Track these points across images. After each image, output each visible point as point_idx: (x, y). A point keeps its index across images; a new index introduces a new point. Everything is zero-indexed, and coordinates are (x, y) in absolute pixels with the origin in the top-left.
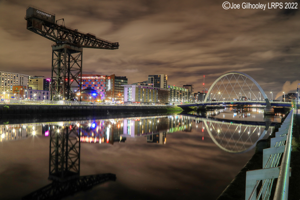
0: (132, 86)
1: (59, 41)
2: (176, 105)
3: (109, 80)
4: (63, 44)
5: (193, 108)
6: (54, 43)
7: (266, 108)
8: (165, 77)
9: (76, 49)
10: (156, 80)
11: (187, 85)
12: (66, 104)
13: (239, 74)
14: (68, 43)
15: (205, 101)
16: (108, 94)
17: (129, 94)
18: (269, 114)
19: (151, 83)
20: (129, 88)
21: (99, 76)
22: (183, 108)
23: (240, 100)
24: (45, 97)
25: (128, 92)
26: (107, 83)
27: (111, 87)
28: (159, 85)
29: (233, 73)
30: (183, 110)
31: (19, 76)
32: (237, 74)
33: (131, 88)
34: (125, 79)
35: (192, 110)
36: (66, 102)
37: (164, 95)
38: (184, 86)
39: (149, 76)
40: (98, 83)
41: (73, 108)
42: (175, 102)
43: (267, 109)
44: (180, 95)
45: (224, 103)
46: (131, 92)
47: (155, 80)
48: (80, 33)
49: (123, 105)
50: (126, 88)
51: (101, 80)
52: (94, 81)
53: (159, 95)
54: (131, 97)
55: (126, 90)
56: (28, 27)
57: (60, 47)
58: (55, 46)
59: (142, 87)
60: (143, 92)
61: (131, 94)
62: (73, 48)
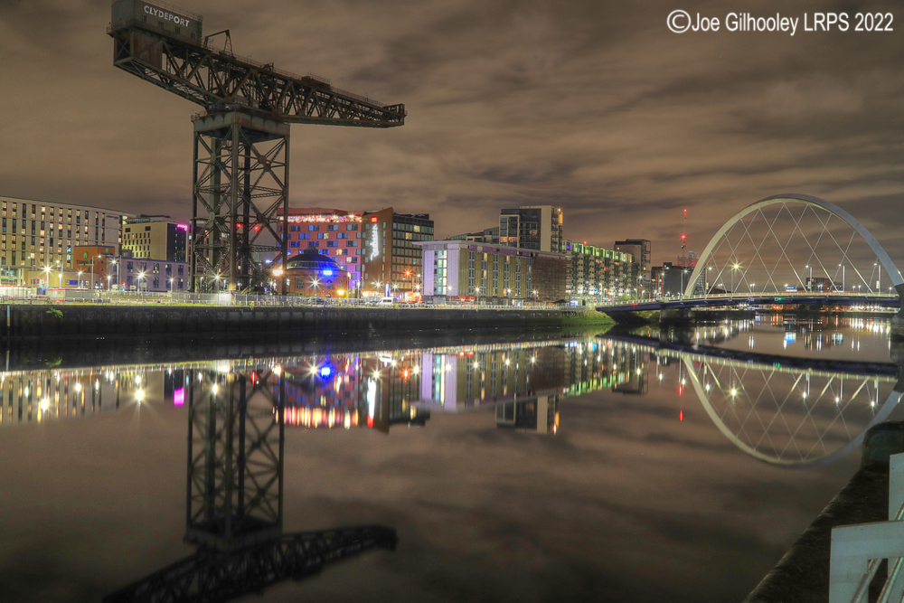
0: (449, 246)
1: (214, 103)
2: (591, 306)
3: (375, 228)
4: (228, 111)
5: (649, 315)
6: (201, 110)
7: (899, 315)
8: (555, 216)
9: (270, 127)
10: (525, 225)
11: (628, 242)
12: (240, 304)
13: (806, 202)
14: (243, 110)
15: (687, 295)
16: (372, 270)
17: (440, 271)
19: (510, 235)
20: (440, 253)
21: (341, 213)
22: (614, 318)
23: (808, 290)
24: (172, 280)
25: (436, 263)
26: (369, 238)
27: (381, 249)
28: (536, 242)
29: (783, 201)
30: (613, 323)
31: (93, 216)
32: (796, 201)
33: (445, 252)
34: (425, 221)
35: (643, 322)
36: (238, 298)
37: (552, 273)
38: (617, 243)
39: (504, 212)
40: (340, 235)
41: (260, 315)
42: (589, 297)
44: (604, 272)
45: (753, 300)
46: (445, 266)
47: (521, 225)
48: (280, 77)
49: (418, 306)
50: (430, 252)
51: (350, 227)
52: (326, 228)
53: (533, 275)
54: (445, 280)
55: (428, 258)
56: (118, 59)
57: (219, 122)
58: (204, 120)
59: (480, 248)
60: (484, 264)
61: (445, 271)
62: (258, 123)
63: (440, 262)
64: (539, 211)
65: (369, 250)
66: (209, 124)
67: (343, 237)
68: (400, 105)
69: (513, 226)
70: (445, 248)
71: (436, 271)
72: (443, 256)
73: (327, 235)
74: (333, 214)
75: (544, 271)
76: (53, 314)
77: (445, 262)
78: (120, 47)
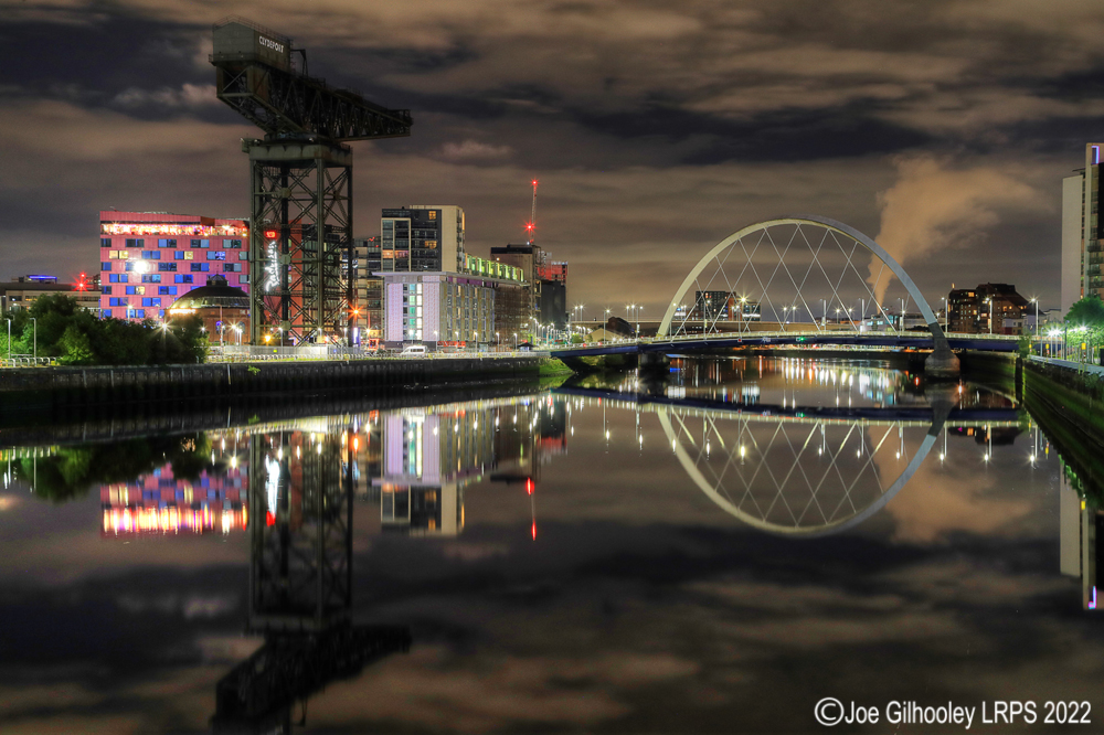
0: (424, 278)
3: (273, 246)
4: (310, 143)
5: (595, 361)
7: (933, 355)
8: (459, 220)
9: (341, 158)
11: (510, 249)
14: (325, 142)
15: (661, 336)
17: (410, 310)
18: (943, 376)
19: (397, 247)
20: (411, 287)
21: (210, 223)
22: (569, 365)
23: (822, 328)
25: (405, 299)
28: (433, 258)
29: (797, 222)
30: (568, 372)
32: (814, 224)
38: (495, 251)
39: (389, 213)
40: (211, 255)
43: (937, 361)
45: (769, 340)
46: (419, 303)
47: (414, 233)
50: (396, 285)
51: (227, 244)
52: (189, 244)
53: (497, 312)
54: (419, 321)
55: (393, 293)
56: (226, 92)
57: (294, 153)
58: (268, 148)
59: (455, 280)
60: (458, 300)
61: (419, 309)
62: (335, 156)
63: (411, 299)
64: (439, 212)
65: (263, 276)
66: (278, 153)
67: (217, 258)
68: (404, 111)
69: (402, 235)
70: (419, 280)
71: (405, 310)
72: (416, 290)
73: (191, 253)
74: (198, 223)
75: (507, 306)
76: (252, 372)
77: (419, 298)
78: (227, 79)
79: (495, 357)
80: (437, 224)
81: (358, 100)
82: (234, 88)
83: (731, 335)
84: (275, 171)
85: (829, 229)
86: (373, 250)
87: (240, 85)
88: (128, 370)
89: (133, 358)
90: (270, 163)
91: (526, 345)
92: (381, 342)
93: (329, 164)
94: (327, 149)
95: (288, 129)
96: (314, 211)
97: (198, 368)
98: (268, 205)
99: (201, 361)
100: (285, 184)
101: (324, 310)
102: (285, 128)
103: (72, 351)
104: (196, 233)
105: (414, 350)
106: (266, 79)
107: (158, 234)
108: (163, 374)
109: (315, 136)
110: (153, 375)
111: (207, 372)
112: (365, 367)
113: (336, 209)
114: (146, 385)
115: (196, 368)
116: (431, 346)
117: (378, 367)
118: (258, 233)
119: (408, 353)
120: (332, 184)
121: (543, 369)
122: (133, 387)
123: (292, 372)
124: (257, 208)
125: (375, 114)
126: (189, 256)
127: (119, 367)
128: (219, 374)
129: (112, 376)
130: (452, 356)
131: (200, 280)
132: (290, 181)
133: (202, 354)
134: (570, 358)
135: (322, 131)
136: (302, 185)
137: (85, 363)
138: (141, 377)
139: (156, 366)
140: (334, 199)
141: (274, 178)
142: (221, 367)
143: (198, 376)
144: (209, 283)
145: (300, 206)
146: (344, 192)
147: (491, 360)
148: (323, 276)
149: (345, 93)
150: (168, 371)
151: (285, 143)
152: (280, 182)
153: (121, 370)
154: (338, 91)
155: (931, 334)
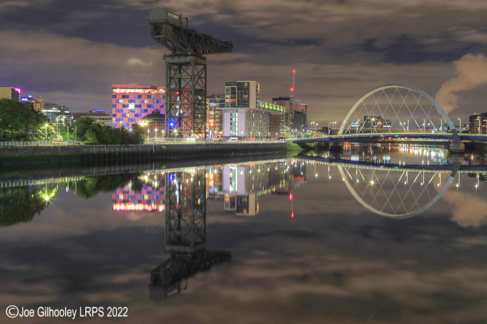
0: (239, 111)
2: (290, 140)
3: (178, 97)
4: (189, 55)
5: (313, 145)
7: (453, 143)
9: (202, 61)
11: (280, 99)
14: (195, 55)
15: (340, 134)
17: (233, 123)
18: (457, 151)
19: (231, 98)
20: (233, 114)
21: (155, 88)
23: (407, 131)
24: (163, 132)
25: (231, 119)
28: (247, 103)
29: (397, 87)
30: (300, 149)
32: (403, 87)
33: (237, 114)
38: (274, 99)
39: (228, 84)
40: (155, 101)
43: (455, 145)
45: (384, 136)
46: (237, 121)
47: (238, 92)
50: (227, 113)
51: (161, 97)
52: (146, 97)
53: (270, 124)
54: (237, 128)
55: (227, 116)
56: (155, 35)
57: (182, 60)
58: (173, 58)
59: (252, 111)
60: (253, 120)
61: (237, 123)
62: (199, 61)
63: (234, 119)
64: (249, 83)
66: (176, 60)
67: (157, 102)
68: (230, 42)
69: (233, 93)
70: (237, 111)
71: (231, 124)
72: (235, 115)
73: (147, 101)
74: (150, 88)
75: (274, 122)
76: (163, 148)
77: (237, 119)
78: (156, 30)
79: (267, 143)
80: (248, 88)
81: (210, 38)
82: (158, 34)
83: (368, 134)
84: (176, 67)
85: (410, 89)
86: (222, 99)
87: (161, 32)
88: (112, 147)
89: (113, 142)
90: (174, 64)
91: (282, 138)
92: (222, 137)
93: (197, 64)
94: (196, 58)
95: (180, 50)
96: (191, 84)
97: (141, 146)
98: (173, 81)
99: (142, 144)
100: (180, 72)
101: (194, 123)
102: (179, 49)
103: (89, 139)
104: (149, 92)
105: (233, 140)
106: (171, 30)
107: (134, 93)
108: (126, 148)
109: (191, 53)
110: (122, 149)
111: (145, 148)
112: (211, 146)
113: (200, 82)
114: (120, 153)
115: (140, 146)
116: (240, 138)
117: (217, 146)
118: (168, 92)
119: (230, 141)
120: (198, 73)
121: (289, 148)
122: (114, 153)
123: (180, 148)
124: (168, 82)
125: (217, 44)
126: (146, 102)
127: (108, 145)
128: (149, 149)
129: (106, 149)
130: (249, 142)
131: (150, 111)
132: (182, 71)
133: (143, 141)
134: (302, 144)
135: (195, 51)
136: (186, 72)
137: (94, 144)
138: (117, 149)
139: (123, 145)
140: (199, 78)
141: (175, 70)
142: (150, 146)
143: (140, 149)
144: (153, 112)
145: (185, 81)
146: (203, 75)
147: (266, 144)
148: (194, 109)
149: (205, 35)
150: (128, 147)
151: (179, 55)
152: (178, 72)
153: (109, 147)
154: (202, 35)
155: (452, 134)
